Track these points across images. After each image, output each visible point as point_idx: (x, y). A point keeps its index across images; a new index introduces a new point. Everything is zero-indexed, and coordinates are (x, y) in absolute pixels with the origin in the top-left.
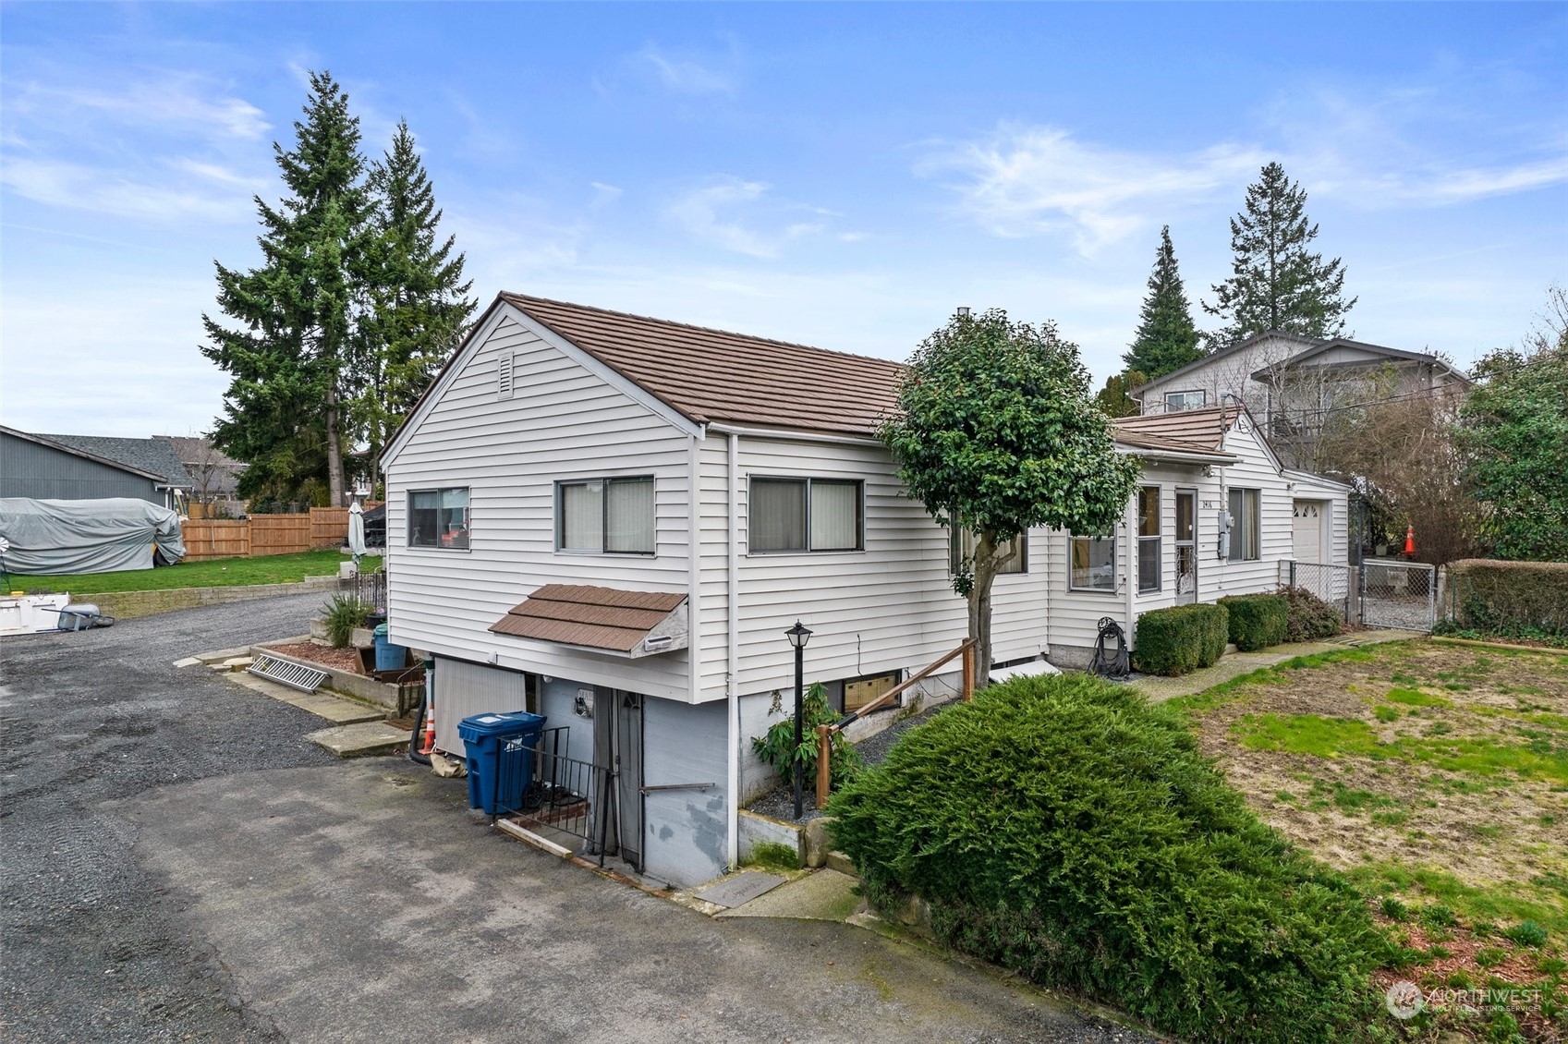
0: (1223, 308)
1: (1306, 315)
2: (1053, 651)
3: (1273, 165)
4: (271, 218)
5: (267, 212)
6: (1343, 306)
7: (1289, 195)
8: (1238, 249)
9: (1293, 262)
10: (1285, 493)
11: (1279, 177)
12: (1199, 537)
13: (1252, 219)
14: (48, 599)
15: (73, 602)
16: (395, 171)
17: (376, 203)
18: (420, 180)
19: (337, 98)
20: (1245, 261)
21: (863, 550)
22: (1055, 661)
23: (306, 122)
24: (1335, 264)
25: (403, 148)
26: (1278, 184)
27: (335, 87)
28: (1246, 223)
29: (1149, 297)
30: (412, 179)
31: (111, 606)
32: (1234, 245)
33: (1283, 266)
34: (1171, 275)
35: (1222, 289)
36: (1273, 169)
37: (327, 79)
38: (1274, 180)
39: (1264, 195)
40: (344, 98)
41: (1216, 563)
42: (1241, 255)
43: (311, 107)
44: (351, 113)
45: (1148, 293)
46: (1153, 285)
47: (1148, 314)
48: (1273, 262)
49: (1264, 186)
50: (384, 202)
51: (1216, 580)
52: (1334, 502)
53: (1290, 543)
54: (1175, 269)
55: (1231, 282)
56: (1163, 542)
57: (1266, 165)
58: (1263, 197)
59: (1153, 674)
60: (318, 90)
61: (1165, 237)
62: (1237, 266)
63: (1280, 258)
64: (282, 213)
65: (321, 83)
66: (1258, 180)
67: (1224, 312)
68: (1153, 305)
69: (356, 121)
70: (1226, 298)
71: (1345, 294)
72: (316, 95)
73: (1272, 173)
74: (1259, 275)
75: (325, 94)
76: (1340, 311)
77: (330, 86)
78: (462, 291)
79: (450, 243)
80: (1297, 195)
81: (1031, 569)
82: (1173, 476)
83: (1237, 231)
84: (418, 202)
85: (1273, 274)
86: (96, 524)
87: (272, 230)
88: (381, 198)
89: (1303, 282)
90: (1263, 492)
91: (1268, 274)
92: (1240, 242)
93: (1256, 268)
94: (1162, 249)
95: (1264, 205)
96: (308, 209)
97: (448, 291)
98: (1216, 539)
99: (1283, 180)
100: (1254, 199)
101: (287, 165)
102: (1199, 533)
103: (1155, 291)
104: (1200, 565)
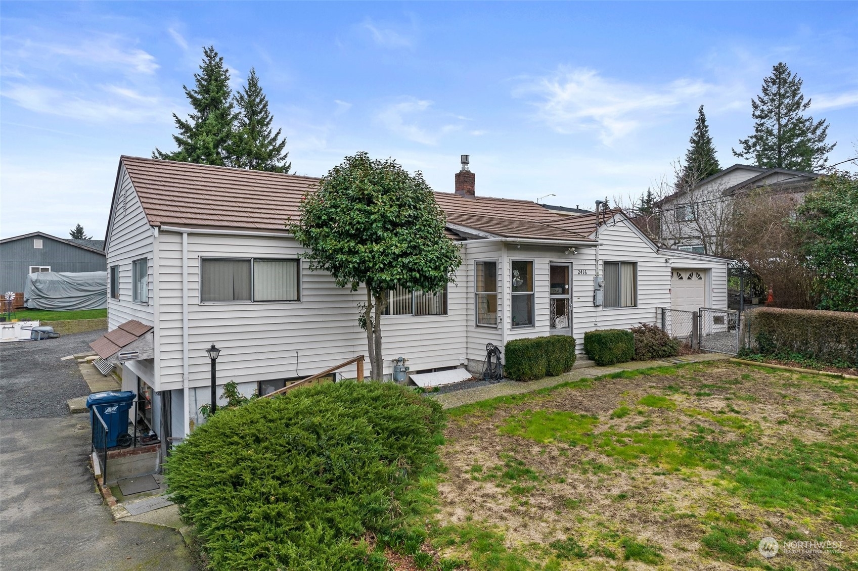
0: (746, 153)
1: (801, 155)
2: (470, 363)
3: (780, 64)
4: (182, 125)
5: (179, 121)
6: (826, 149)
7: (791, 83)
8: (757, 117)
9: (793, 123)
10: (664, 265)
11: (784, 72)
12: (574, 293)
13: (766, 98)
14: (29, 323)
15: (42, 325)
16: (249, 96)
17: (238, 114)
18: (261, 101)
19: (217, 59)
20: (762, 125)
21: (300, 300)
22: (470, 369)
23: (201, 73)
24: (820, 124)
25: (253, 83)
26: (784, 76)
27: (216, 54)
28: (762, 101)
29: (691, 149)
30: (258, 100)
31: (62, 327)
32: (754, 115)
33: (785, 126)
34: (704, 135)
35: (746, 142)
36: (780, 67)
37: (212, 50)
38: (780, 73)
39: (774, 83)
40: (221, 59)
41: (593, 309)
42: (758, 121)
43: (203, 65)
44: (225, 66)
45: (690, 147)
46: (693, 141)
47: (690, 158)
48: (779, 124)
49: (774, 77)
50: (243, 113)
51: (593, 320)
52: (713, 270)
53: (669, 296)
54: (707, 131)
55: (752, 137)
56: (536, 296)
57: (776, 64)
58: (774, 84)
59: (513, 379)
60: (207, 56)
61: (701, 112)
62: (757, 128)
63: (784, 121)
64: (187, 122)
65: (209, 52)
66: (770, 74)
67: (748, 156)
68: (693, 153)
69: (227, 71)
70: (748, 148)
71: (828, 142)
72: (206, 59)
73: (780, 69)
74: (770, 133)
75: (211, 58)
76: (824, 152)
77: (213, 54)
78: (282, 159)
79: (278, 133)
80: (796, 82)
81: (449, 312)
82: (548, 254)
83: (756, 107)
84: (260, 112)
85: (779, 132)
86: (87, 285)
87: (182, 131)
88: (240, 110)
89: (798, 136)
90: (639, 264)
91: (775, 132)
92: (758, 113)
93: (768, 128)
94: (699, 120)
95: (774, 89)
96: (202, 119)
97: (276, 159)
98: (592, 294)
99: (786, 73)
100: (768, 86)
101: (191, 97)
102: (574, 290)
103: (694, 145)
104: (575, 310)
